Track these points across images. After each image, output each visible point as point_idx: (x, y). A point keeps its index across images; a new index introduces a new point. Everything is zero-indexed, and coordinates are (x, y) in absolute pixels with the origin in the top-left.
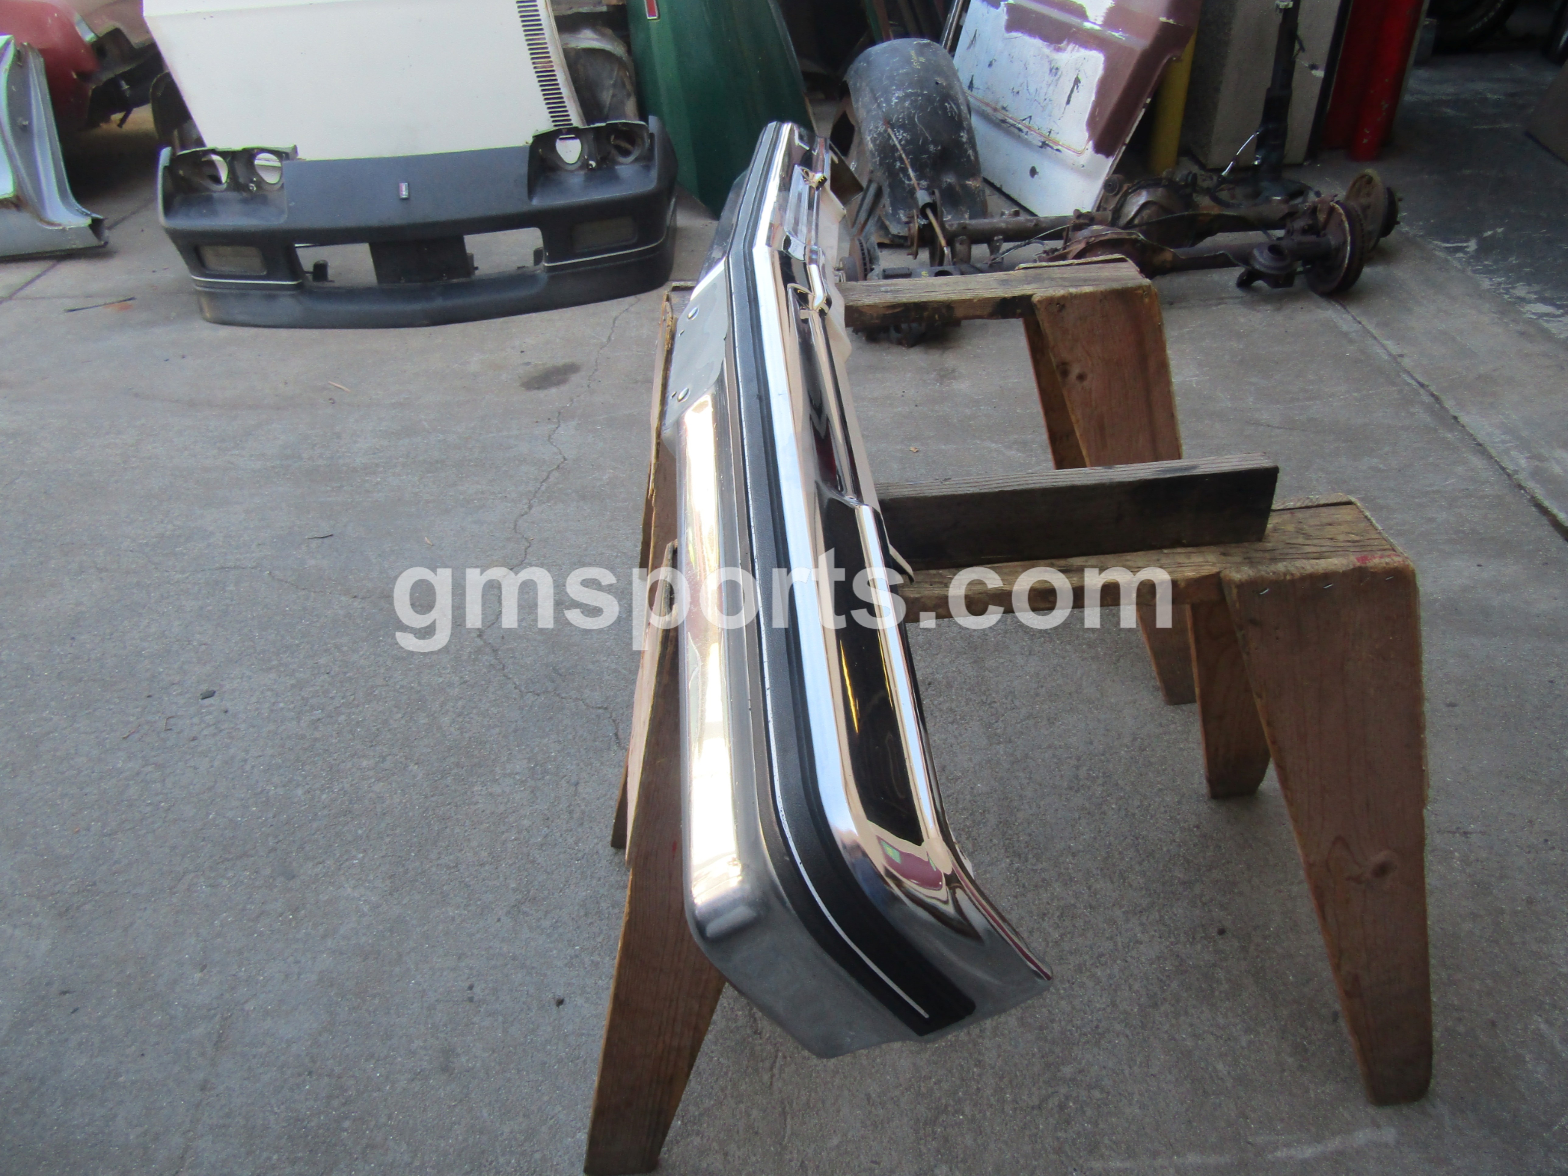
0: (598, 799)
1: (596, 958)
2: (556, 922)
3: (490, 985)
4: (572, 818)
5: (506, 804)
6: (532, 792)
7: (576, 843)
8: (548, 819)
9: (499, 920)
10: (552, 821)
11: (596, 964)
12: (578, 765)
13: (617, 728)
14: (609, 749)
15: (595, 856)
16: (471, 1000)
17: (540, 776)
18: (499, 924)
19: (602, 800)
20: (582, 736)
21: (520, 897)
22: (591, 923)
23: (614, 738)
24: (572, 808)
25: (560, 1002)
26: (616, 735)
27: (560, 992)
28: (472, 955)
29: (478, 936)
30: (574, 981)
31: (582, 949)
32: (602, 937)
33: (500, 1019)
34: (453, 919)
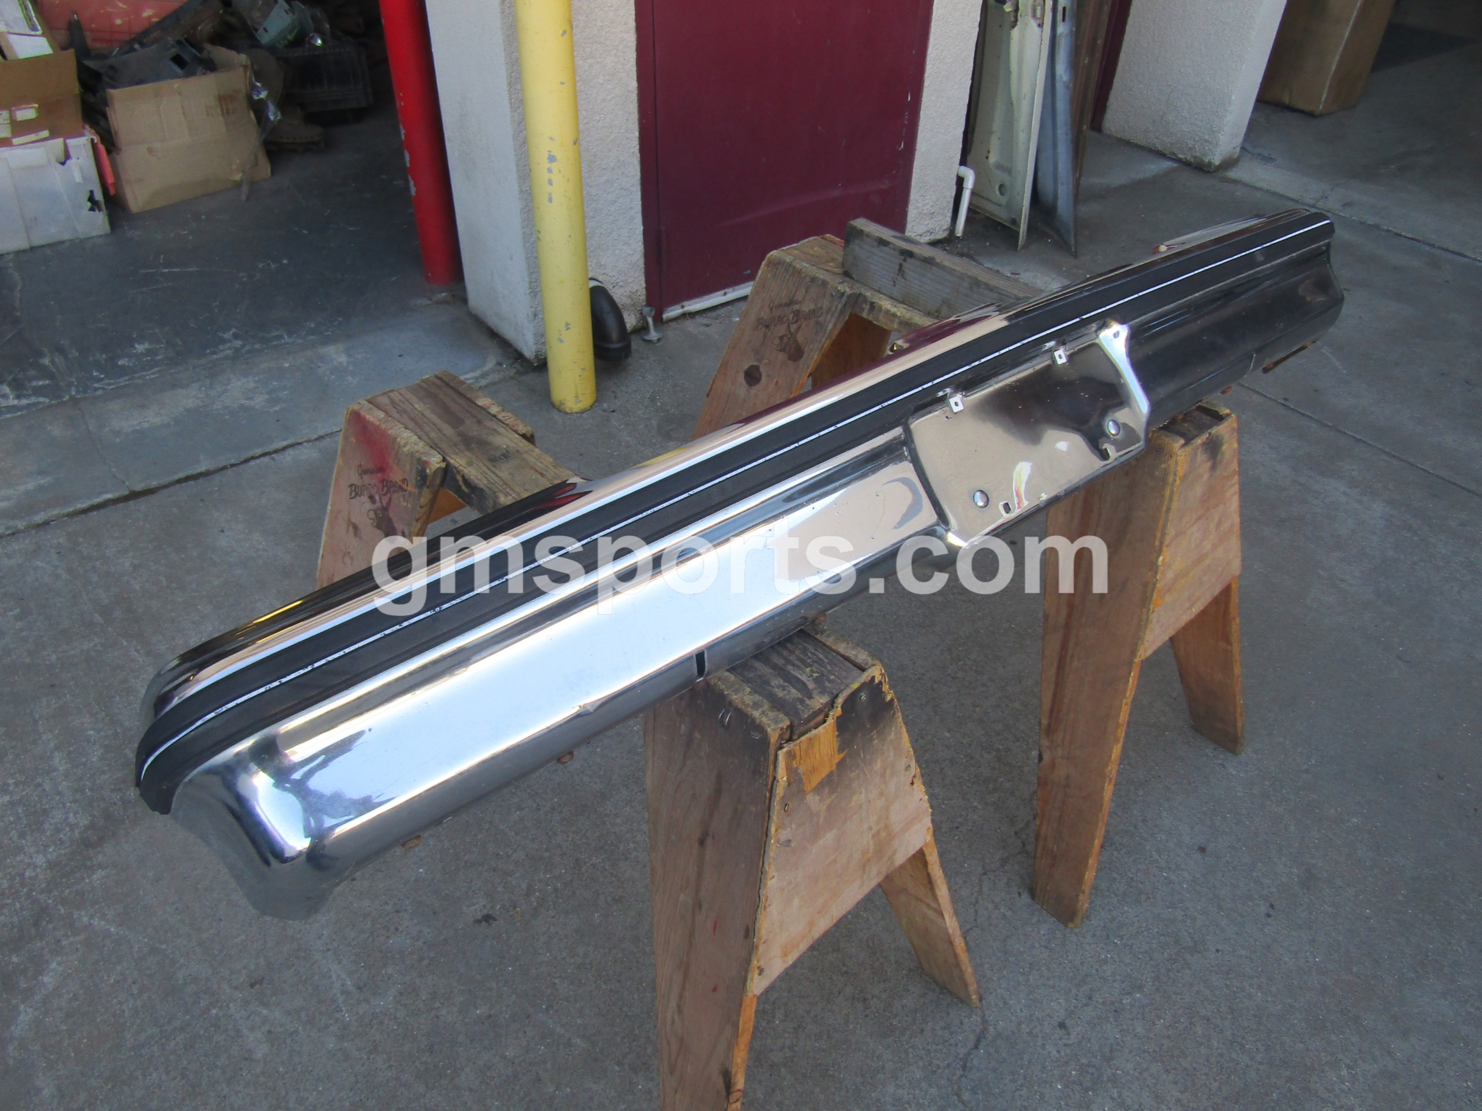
0: (1053, 987)
1: (1156, 856)
2: (1169, 908)
3: (1251, 904)
4: (1092, 990)
5: (1147, 1069)
6: (1112, 1058)
7: (1105, 961)
8: (1116, 1011)
9: (1218, 951)
10: (1112, 1003)
11: (1158, 851)
12: (1043, 1046)
13: (969, 1054)
14: (999, 1035)
15: (1098, 934)
16: (1272, 906)
17: (1091, 1070)
18: (1220, 947)
19: (1051, 983)
20: (1014, 1081)
21: (1187, 956)
22: (1141, 883)
23: (983, 1043)
24: (1084, 1001)
25: (1202, 850)
26: (976, 1047)
27: (1198, 856)
28: (1256, 940)
29: (1243, 953)
30: (1183, 855)
31: (1161, 869)
32: (1140, 867)
33: (1254, 874)
34: (1259, 987)
